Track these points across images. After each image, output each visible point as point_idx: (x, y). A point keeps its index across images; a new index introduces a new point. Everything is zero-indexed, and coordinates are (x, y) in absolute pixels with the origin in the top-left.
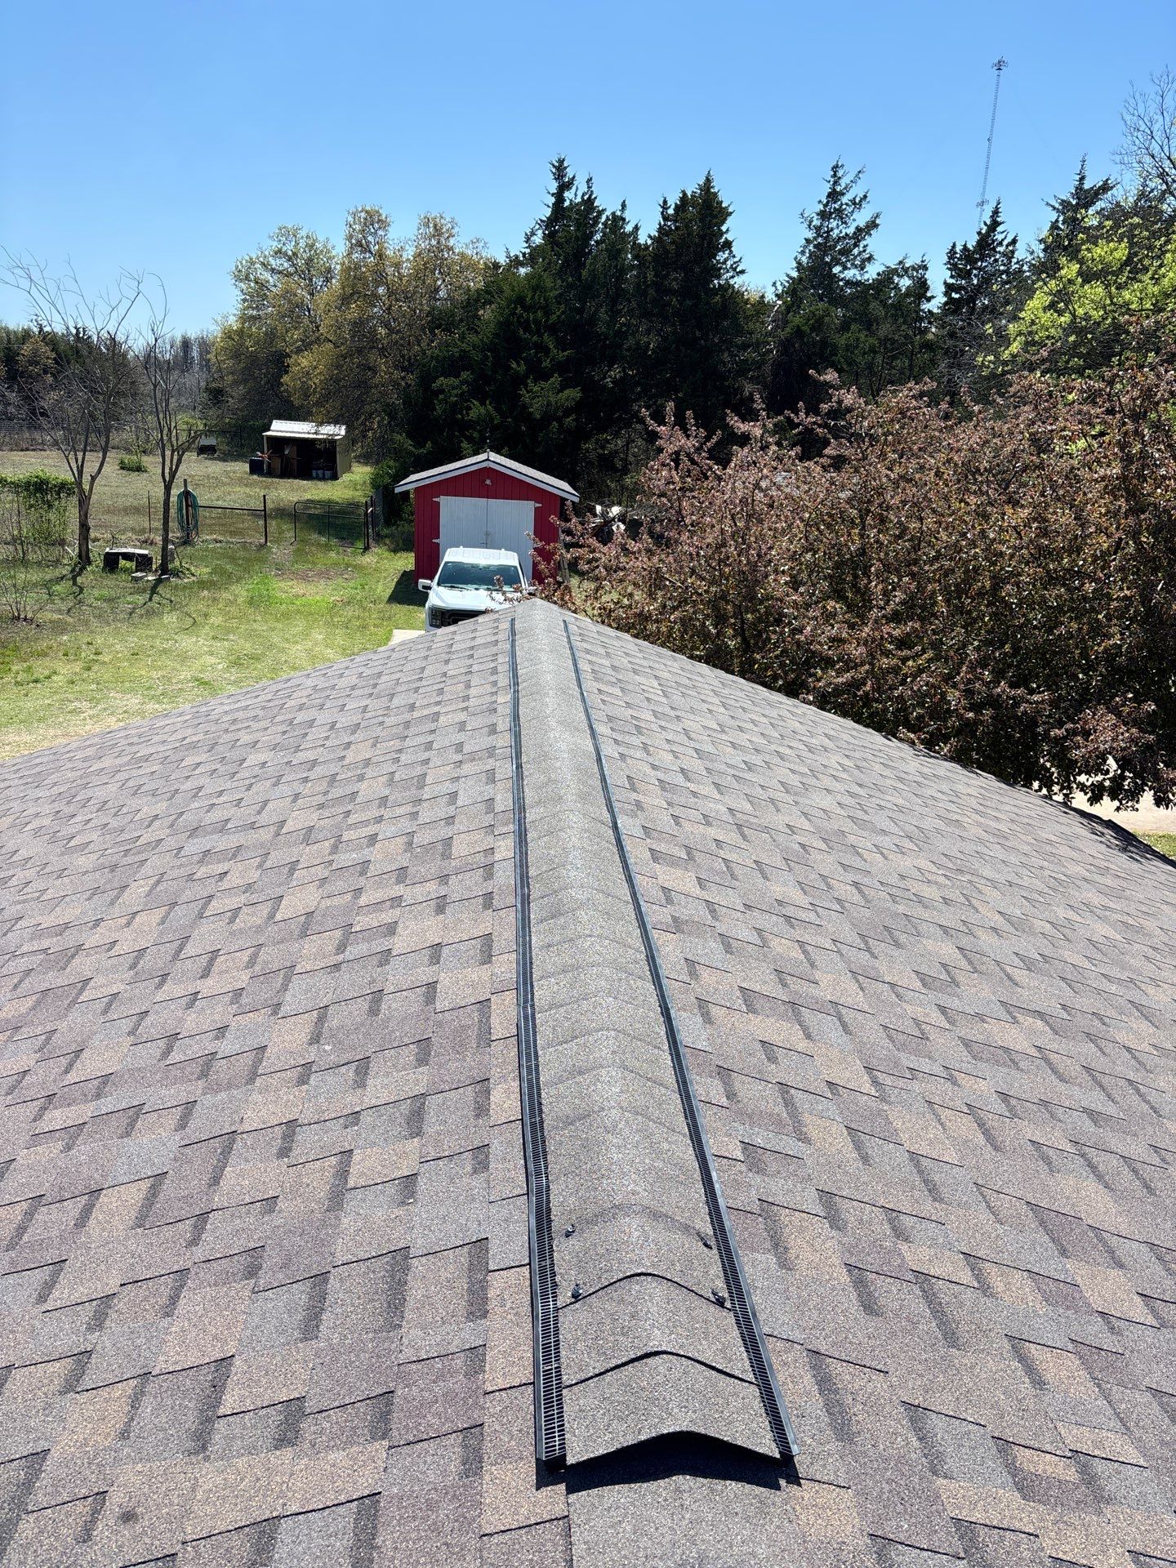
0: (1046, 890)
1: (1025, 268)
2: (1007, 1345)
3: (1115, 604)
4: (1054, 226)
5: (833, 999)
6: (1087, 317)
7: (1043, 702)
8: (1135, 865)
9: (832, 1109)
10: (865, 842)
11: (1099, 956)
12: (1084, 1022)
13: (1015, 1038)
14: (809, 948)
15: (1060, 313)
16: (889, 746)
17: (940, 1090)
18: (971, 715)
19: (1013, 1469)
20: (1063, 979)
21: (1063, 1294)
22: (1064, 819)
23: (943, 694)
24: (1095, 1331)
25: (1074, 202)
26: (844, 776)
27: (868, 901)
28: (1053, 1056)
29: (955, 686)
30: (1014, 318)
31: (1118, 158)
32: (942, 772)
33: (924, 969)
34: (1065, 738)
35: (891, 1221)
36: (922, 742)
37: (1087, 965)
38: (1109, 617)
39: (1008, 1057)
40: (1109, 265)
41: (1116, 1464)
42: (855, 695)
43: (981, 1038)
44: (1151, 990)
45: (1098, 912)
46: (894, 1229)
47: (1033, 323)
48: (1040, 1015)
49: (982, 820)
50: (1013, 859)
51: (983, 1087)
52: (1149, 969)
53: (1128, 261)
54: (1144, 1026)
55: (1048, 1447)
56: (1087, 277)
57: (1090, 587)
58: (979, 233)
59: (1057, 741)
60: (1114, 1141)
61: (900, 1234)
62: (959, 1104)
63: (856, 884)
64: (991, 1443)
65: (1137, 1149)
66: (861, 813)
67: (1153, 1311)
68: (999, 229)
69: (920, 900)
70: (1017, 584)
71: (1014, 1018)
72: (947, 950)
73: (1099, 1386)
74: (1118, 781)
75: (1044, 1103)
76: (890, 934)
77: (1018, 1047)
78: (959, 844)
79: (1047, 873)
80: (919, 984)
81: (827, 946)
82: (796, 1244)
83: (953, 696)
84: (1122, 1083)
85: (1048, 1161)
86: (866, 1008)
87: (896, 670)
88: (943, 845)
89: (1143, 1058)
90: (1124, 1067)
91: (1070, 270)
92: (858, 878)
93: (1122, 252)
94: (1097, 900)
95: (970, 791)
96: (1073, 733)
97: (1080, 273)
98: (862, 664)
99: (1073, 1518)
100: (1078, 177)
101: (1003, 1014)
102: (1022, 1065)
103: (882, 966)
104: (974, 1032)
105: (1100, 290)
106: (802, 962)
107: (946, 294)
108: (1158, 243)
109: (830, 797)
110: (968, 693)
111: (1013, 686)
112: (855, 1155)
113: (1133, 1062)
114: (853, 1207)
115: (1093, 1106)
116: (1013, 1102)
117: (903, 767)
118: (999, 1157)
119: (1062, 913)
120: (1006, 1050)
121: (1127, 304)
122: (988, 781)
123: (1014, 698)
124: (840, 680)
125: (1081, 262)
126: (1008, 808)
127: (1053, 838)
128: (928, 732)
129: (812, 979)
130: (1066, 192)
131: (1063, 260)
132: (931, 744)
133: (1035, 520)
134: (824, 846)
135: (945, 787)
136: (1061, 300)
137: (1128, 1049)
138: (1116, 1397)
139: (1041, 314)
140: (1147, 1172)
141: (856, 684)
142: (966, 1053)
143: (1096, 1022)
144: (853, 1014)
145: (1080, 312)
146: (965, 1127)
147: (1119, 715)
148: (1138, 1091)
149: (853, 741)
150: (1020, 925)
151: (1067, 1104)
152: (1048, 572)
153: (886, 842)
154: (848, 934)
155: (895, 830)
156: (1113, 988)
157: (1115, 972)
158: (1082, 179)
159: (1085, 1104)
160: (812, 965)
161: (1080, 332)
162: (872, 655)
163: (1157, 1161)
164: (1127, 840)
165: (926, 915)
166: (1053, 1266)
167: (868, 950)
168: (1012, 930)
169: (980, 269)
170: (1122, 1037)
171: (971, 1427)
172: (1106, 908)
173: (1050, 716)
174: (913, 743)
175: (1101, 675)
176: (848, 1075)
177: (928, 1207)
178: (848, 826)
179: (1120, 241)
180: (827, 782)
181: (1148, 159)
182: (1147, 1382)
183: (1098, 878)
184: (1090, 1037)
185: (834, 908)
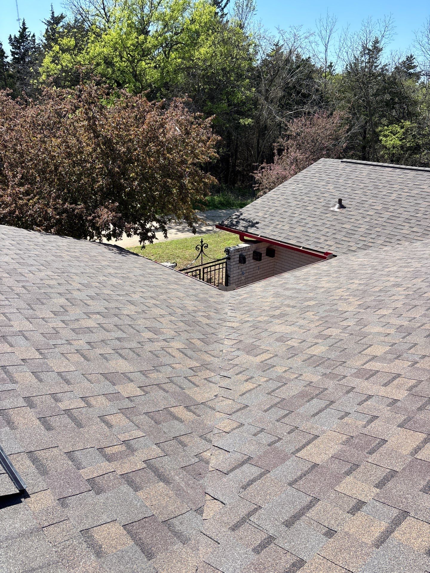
0: (95, 272)
1: (41, 47)
2: (99, 419)
3: (98, 170)
4: (47, 31)
5: (20, 330)
6: (67, 66)
7: (82, 208)
8: (124, 258)
9: (25, 368)
10: (25, 270)
11: (115, 289)
12: (113, 311)
13: (91, 323)
14: (8, 315)
15: (57, 65)
16: (30, 234)
17: (65, 349)
18: (58, 217)
19: (105, 456)
20: (104, 299)
21: (114, 397)
22: (99, 247)
23: (46, 211)
24: (127, 404)
25: (52, 22)
26: (13, 248)
27: (29, 291)
28: (104, 325)
29: (50, 207)
30: (41, 66)
31: (63, 6)
32: (52, 240)
33: (54, 309)
34: (93, 219)
35: (53, 398)
36: (43, 230)
37: (112, 293)
38: (97, 175)
39: (89, 330)
40: (69, 47)
41: (137, 439)
42: (13, 217)
43: (78, 327)
44: (133, 295)
45: (114, 275)
46: (55, 400)
47: (48, 68)
48: (98, 313)
49: (69, 253)
50: (82, 264)
51: (81, 343)
52: (132, 289)
53: (76, 46)
54: (132, 307)
55: (115, 444)
56: (64, 51)
57: (89, 165)
58: (19, 32)
59: (91, 221)
60: (126, 345)
61: (57, 400)
62: (73, 351)
63: (23, 287)
64: (97, 451)
65: (134, 345)
66: (22, 260)
67: (143, 391)
68: (27, 30)
69: (49, 286)
70: (63, 166)
71: (89, 317)
72: (62, 301)
73: (129, 419)
74: (114, 230)
75: (103, 341)
76: (40, 301)
77: (92, 326)
78: (62, 263)
79: (95, 266)
80: (53, 315)
81: (15, 312)
82: (17, 419)
83: (50, 211)
84: (127, 326)
85: (106, 358)
86: (34, 329)
87: (27, 204)
88: (56, 265)
89: (134, 317)
90: (128, 321)
91: (56, 48)
92: (24, 284)
93: (73, 42)
94: (112, 271)
95: (64, 244)
96: (94, 217)
97: (60, 49)
98: (11, 204)
99: (125, 460)
100: (51, 12)
101: (85, 317)
102: (94, 331)
103: (38, 314)
104: (76, 326)
105: (69, 56)
106: (5, 320)
107: (12, 55)
108: (85, 39)
109: (8, 257)
110: (55, 209)
111: (71, 204)
112: (36, 380)
113: (130, 319)
114: (38, 398)
115: (119, 336)
116: (92, 344)
117: (36, 240)
118: (90, 362)
119: (101, 278)
120: (88, 328)
121: (80, 62)
122: (70, 240)
123: (72, 208)
124: (5, 211)
125: (59, 45)
126: (78, 247)
127: (95, 254)
128: (45, 226)
129: (10, 325)
130: (49, 17)
131: (53, 44)
132: (47, 230)
133: (63, 142)
134: (8, 276)
135: (54, 245)
136: (55, 60)
137: (128, 315)
138: (134, 420)
139: (50, 64)
140: (137, 351)
141: (11, 213)
142: (73, 333)
143: (117, 310)
144: (28, 333)
145: (64, 64)
146: (77, 358)
147: (108, 208)
148: (132, 327)
149: (15, 234)
150: (87, 286)
151: (110, 339)
152: (73, 161)
153: (33, 269)
154: (23, 305)
155: (37, 263)
156: (121, 298)
157: (121, 293)
158: (53, 13)
159: (116, 336)
160: (10, 320)
161: (66, 72)
162: (14, 200)
163: (140, 346)
164: (121, 250)
165: (53, 291)
166: (111, 389)
167: (32, 309)
168: (84, 288)
169: (24, 46)
170: (125, 312)
171: (90, 449)
172: (116, 273)
173: (87, 212)
174: (40, 231)
175: (100, 196)
176: (30, 354)
177: (67, 388)
178: (17, 266)
179: (71, 38)
180: (6, 251)
181: (74, 7)
182: (144, 412)
183: (113, 264)
184: (116, 315)
185: (16, 297)
